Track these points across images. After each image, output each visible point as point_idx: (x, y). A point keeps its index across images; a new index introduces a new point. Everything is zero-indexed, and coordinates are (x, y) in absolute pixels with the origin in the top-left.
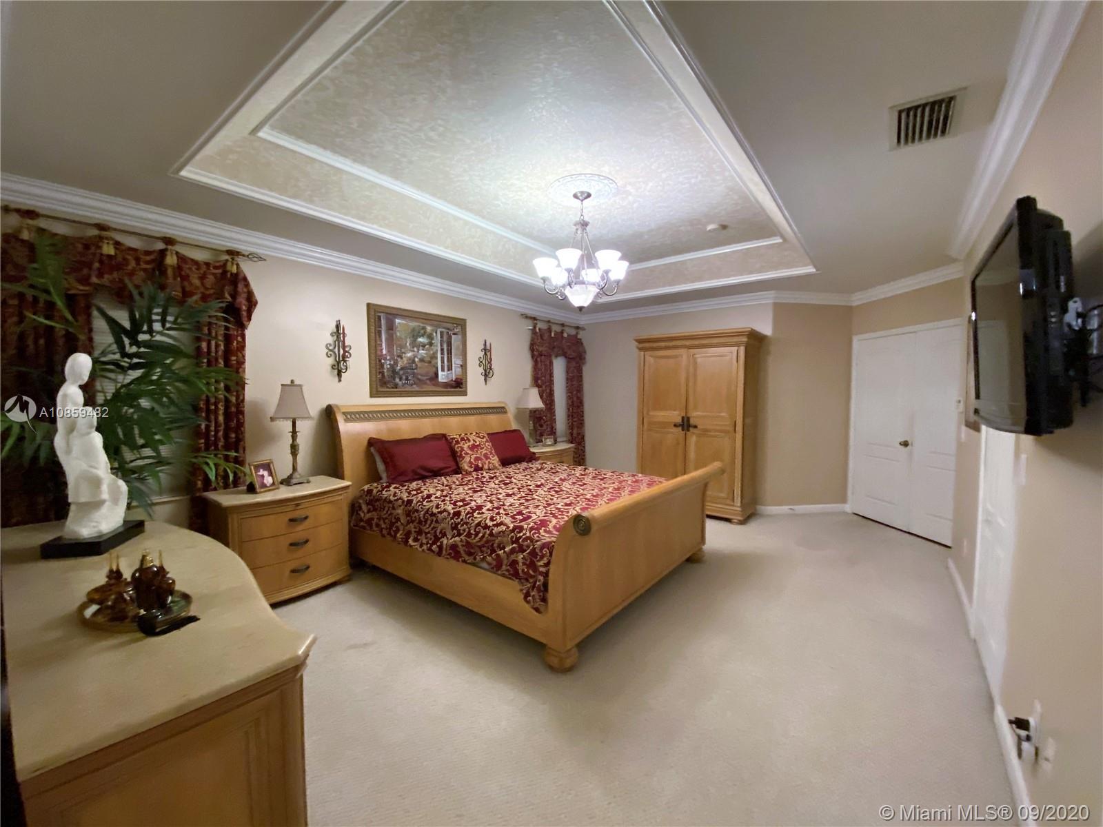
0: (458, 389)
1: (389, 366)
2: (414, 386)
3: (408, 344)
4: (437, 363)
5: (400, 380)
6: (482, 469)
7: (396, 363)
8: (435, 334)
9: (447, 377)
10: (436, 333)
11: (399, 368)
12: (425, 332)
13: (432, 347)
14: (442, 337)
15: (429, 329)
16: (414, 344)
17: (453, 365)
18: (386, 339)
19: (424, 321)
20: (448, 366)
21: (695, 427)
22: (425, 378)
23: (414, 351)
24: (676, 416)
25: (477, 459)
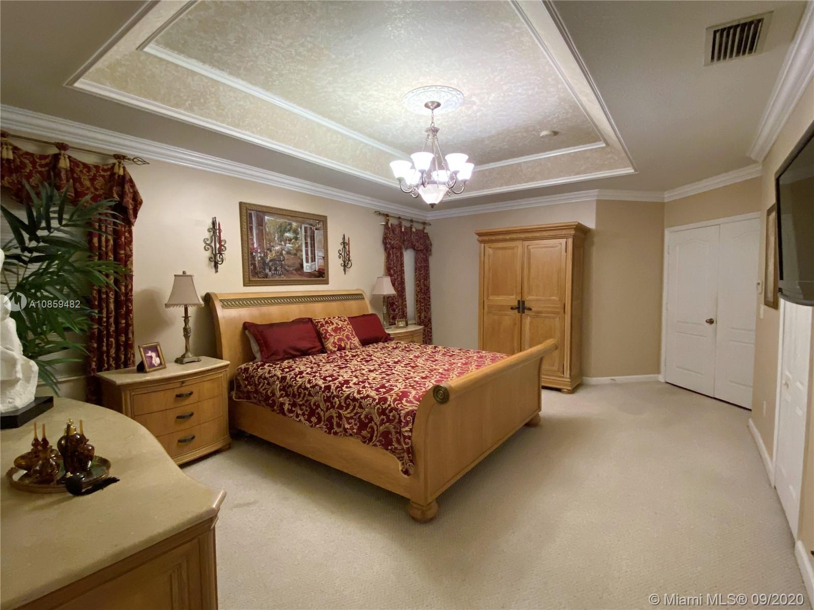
0: (321, 279)
1: (259, 258)
2: (283, 276)
3: (276, 239)
4: (302, 255)
5: (270, 271)
6: (344, 348)
7: (266, 255)
8: (300, 230)
9: (311, 267)
10: (301, 228)
11: (268, 260)
12: (291, 228)
13: (297, 241)
14: (306, 232)
15: (294, 224)
16: (281, 238)
17: (316, 257)
18: (258, 235)
19: (289, 217)
20: (312, 258)
21: (530, 309)
22: (292, 269)
23: (281, 245)
24: (513, 300)
25: (340, 340)
